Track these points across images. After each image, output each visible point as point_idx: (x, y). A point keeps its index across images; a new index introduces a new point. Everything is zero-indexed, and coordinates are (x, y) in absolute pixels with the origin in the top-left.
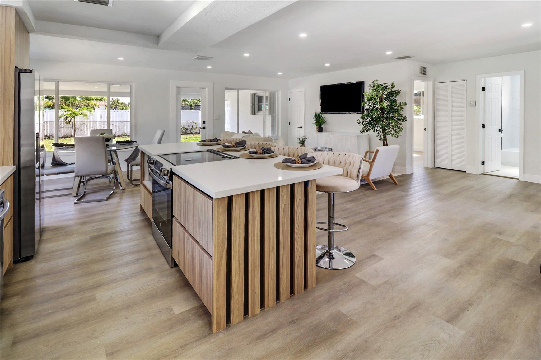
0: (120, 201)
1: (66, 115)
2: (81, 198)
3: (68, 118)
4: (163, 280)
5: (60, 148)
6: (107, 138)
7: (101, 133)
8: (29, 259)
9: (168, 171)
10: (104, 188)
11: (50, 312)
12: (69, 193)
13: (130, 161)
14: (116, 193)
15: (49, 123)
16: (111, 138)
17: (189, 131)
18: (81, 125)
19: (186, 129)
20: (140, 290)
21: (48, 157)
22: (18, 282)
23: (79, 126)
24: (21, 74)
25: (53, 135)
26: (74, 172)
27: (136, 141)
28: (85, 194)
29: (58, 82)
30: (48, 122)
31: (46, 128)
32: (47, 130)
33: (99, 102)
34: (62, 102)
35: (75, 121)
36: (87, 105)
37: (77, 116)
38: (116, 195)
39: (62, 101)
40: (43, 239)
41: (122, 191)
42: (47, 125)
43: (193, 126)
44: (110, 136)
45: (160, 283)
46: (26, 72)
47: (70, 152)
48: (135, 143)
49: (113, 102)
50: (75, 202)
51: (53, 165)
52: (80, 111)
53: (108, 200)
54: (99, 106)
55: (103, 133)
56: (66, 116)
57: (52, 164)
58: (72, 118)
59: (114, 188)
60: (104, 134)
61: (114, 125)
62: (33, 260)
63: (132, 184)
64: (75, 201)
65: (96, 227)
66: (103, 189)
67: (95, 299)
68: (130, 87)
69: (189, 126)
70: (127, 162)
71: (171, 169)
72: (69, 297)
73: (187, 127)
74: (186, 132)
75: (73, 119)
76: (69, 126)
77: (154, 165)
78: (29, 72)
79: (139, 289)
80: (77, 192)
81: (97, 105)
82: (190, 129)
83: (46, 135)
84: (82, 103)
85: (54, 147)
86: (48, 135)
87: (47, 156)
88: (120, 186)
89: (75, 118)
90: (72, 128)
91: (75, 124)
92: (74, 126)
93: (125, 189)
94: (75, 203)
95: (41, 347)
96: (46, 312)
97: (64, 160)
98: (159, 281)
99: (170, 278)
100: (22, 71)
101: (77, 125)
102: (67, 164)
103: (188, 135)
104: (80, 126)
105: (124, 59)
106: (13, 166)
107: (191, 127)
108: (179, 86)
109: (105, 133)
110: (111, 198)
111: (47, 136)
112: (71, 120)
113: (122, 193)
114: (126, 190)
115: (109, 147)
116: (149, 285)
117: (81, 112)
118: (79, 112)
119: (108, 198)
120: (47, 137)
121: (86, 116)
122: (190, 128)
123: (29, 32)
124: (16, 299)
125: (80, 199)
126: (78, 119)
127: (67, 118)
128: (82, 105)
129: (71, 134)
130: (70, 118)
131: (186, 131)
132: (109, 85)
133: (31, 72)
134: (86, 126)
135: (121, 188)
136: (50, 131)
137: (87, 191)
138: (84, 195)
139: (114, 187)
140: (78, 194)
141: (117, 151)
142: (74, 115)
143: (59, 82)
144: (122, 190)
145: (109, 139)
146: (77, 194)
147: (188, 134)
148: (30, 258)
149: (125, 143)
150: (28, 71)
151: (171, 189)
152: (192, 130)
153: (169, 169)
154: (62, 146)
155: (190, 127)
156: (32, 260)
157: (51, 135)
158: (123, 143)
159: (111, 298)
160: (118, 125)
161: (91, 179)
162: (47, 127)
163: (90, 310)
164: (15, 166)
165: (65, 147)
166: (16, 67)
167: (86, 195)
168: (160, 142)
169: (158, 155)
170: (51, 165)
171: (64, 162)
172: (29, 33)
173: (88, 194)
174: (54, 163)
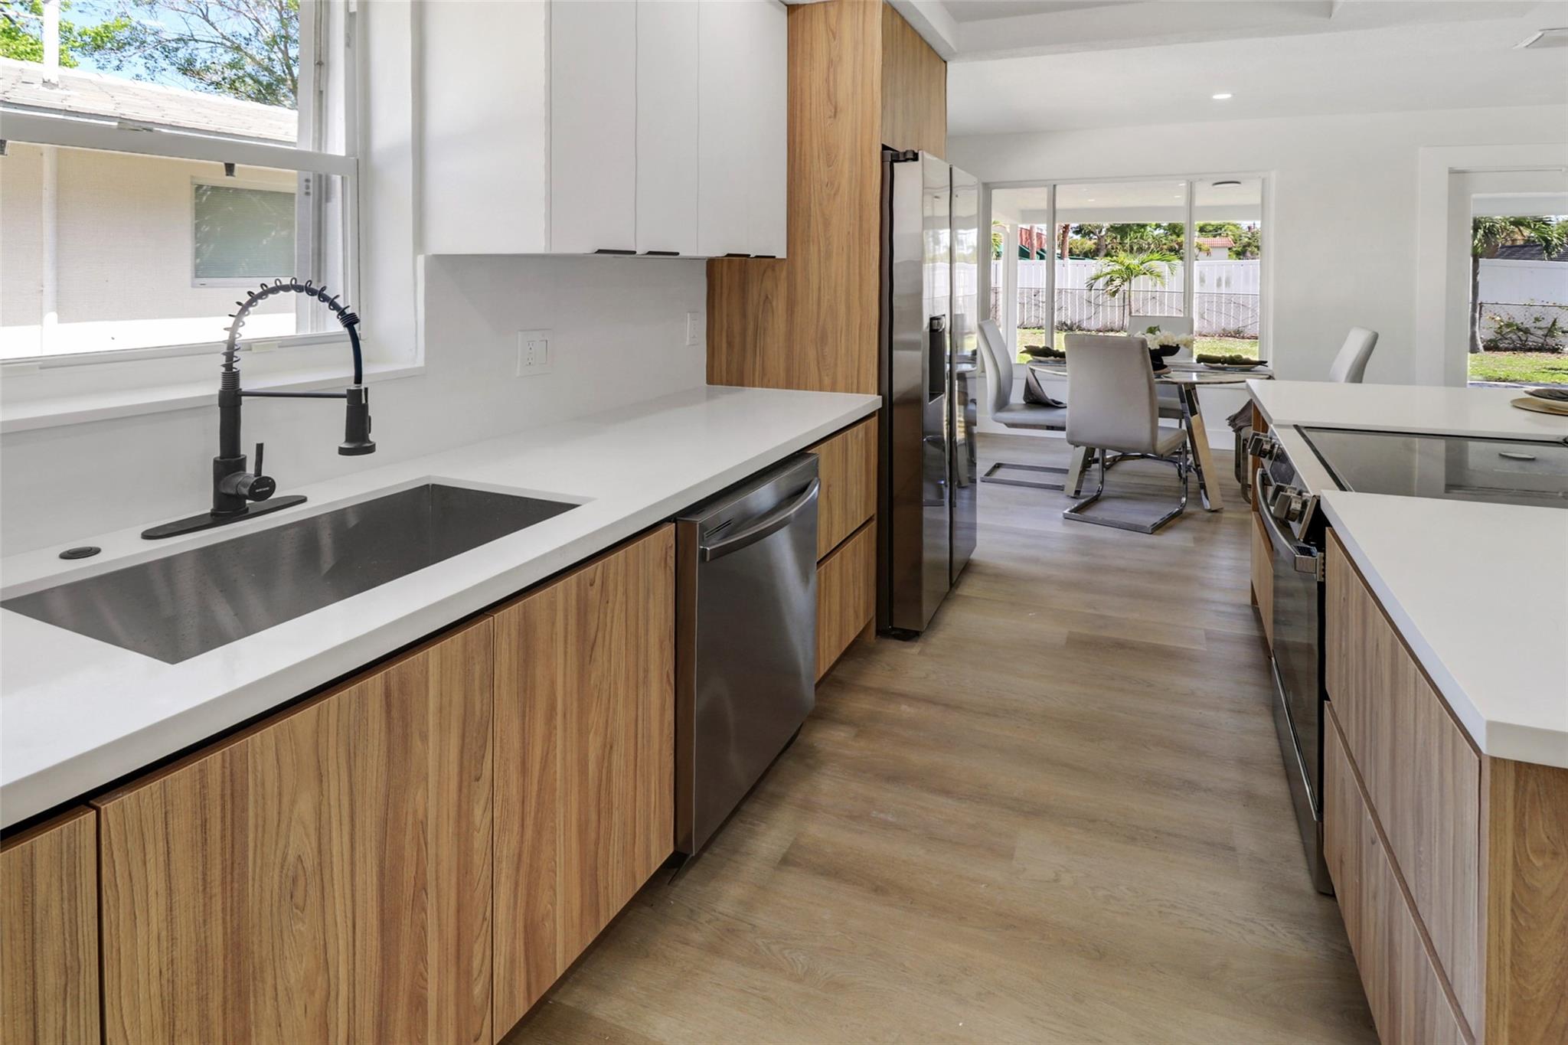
0: (1191, 545)
1: (1109, 274)
2: (1085, 506)
3: (1113, 282)
4: (1267, 929)
5: (1040, 362)
6: (1166, 344)
7: (1148, 327)
8: (910, 636)
9: (1304, 504)
10: (1156, 493)
11: (890, 818)
12: (1060, 484)
13: (1242, 424)
14: (1190, 516)
15: (1071, 293)
16: (1178, 345)
17: (1535, 339)
18: (1145, 300)
19: (1519, 329)
20: (1160, 912)
21: (1016, 379)
22: (867, 690)
23: (1141, 303)
24: (895, 164)
25: (1079, 322)
26: (1063, 429)
27: (1266, 362)
28: (1100, 498)
29: (1055, 186)
30: (1069, 291)
31: (1063, 304)
32: (1066, 309)
33: (1211, 239)
34: (1115, 240)
35: (1133, 289)
36: (1177, 247)
37: (1137, 278)
38: (1187, 523)
39: (1116, 238)
40: (960, 593)
41: (1210, 514)
42: (1066, 297)
43: (1555, 321)
44: (1175, 340)
45: (1252, 932)
46: (906, 160)
47: (1060, 375)
48: (1260, 366)
49: (1250, 239)
50: (1064, 514)
51: (1027, 403)
52: (1142, 263)
53: (1156, 534)
54: (1211, 249)
55: (1155, 328)
56: (1109, 276)
57: (1025, 399)
58: (1124, 281)
59: (1184, 499)
60: (1159, 330)
61: (1239, 304)
62: (917, 644)
63: (1246, 500)
64: (1066, 512)
65: (1094, 608)
66: (1154, 495)
67: (1008, 855)
68: (1260, 187)
69: (1537, 320)
70: (1233, 427)
71: (1318, 502)
72: (950, 801)
73: (1529, 324)
74: (1521, 340)
75: (1127, 284)
76: (1115, 302)
77: (1271, 462)
78: (912, 157)
79: (1161, 906)
80: (1077, 487)
81: (1204, 247)
82: (1540, 333)
83: (1065, 323)
84: (1165, 244)
85: (1029, 357)
86: (1069, 323)
87: (1014, 376)
88: (1203, 496)
89: (1133, 282)
90: (1124, 306)
91: (1130, 296)
92: (1127, 302)
93: (1222, 513)
94: (1066, 517)
95: (826, 917)
96: (882, 816)
97: (1050, 392)
98: (1246, 920)
99: (1304, 941)
100: (899, 157)
101: (1137, 300)
102: (1059, 406)
103: (1529, 354)
104: (1143, 303)
105: (1234, 94)
106: (876, 395)
107: (1546, 323)
108: (1460, 166)
109: (1160, 328)
110: (1170, 528)
111: (1067, 325)
112: (1120, 286)
113: (1209, 521)
114: (1225, 515)
115: (1169, 372)
116: (1201, 915)
117: (1144, 265)
118: (1141, 267)
119: (1157, 528)
120: (1066, 328)
121: (1159, 276)
122: (1540, 328)
123: (945, 58)
124: (843, 734)
125: (1082, 508)
126: (1139, 283)
127: (1112, 280)
128: (1165, 247)
129: (1121, 323)
130: (1117, 282)
131: (1524, 338)
132: (1191, 183)
133: (915, 158)
134: (1160, 305)
135: (1207, 505)
136: (1074, 312)
137: (1107, 490)
138: (1095, 500)
139: (1183, 496)
140: (1081, 493)
141: (1196, 386)
142: (1129, 274)
143: (1058, 187)
144: (1210, 511)
145: (1171, 347)
146: (1077, 492)
147: (1530, 350)
148: (914, 637)
149: (1226, 365)
150: (910, 156)
151: (1319, 583)
152: (1553, 336)
153: (1311, 492)
154: (1047, 357)
155: (1538, 324)
156: (916, 641)
157: (1075, 324)
158: (1220, 365)
159: (1056, 881)
160: (1252, 305)
161: (1125, 457)
162: (1066, 302)
163: (982, 884)
164: (881, 397)
165: (1052, 358)
166: (885, 148)
167: (1101, 500)
168: (1357, 375)
169: (1296, 427)
170: (1024, 403)
171: (1049, 398)
172: (945, 62)
173: (1109, 498)
174: (1029, 398)
